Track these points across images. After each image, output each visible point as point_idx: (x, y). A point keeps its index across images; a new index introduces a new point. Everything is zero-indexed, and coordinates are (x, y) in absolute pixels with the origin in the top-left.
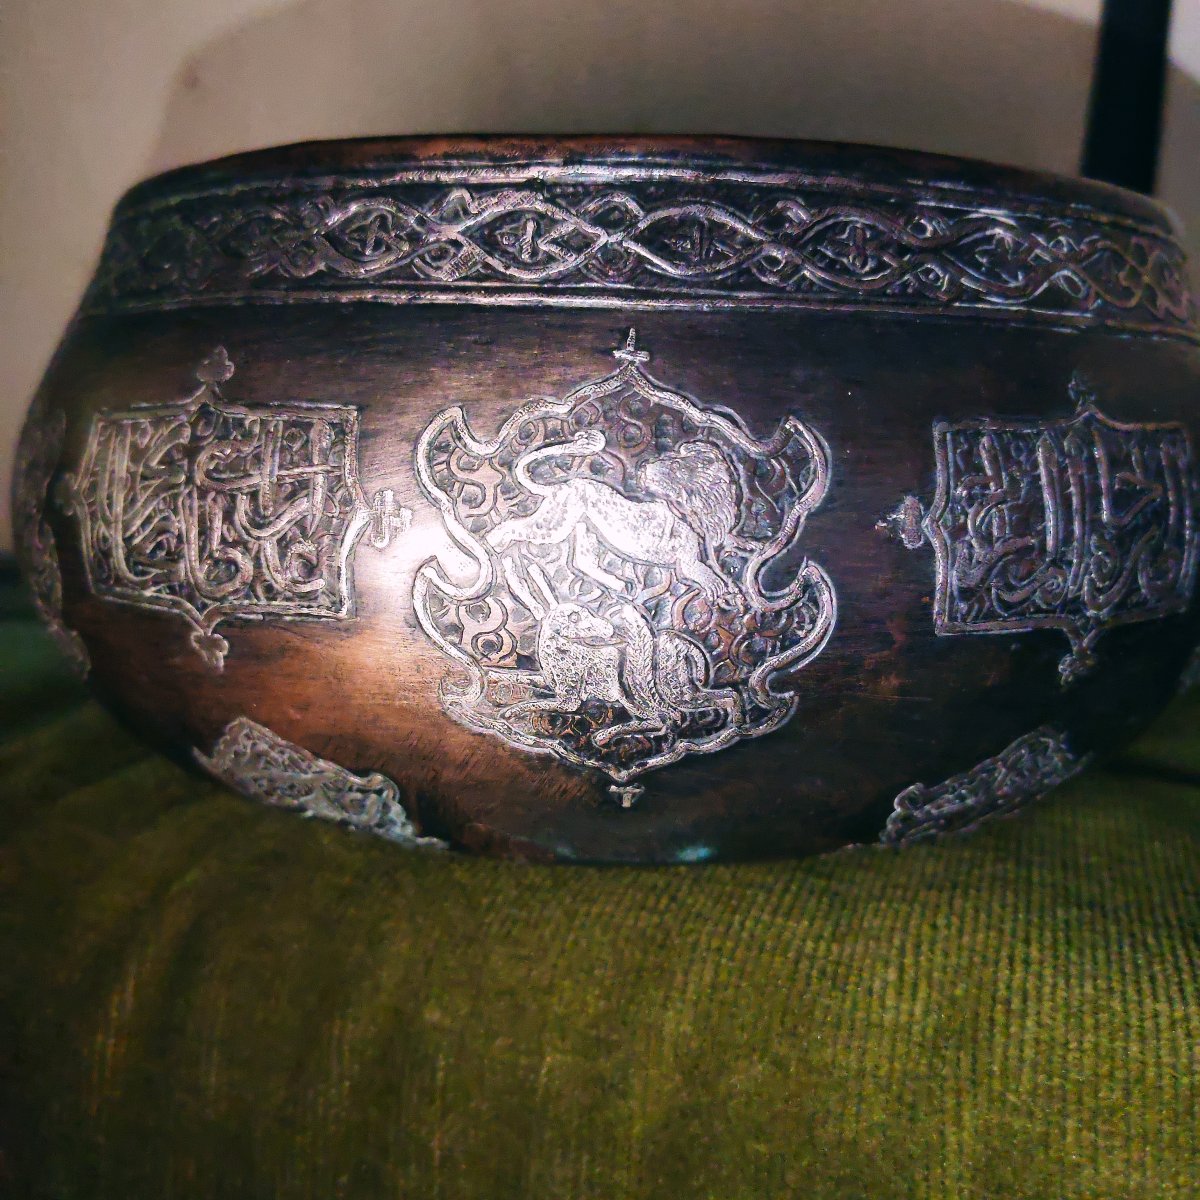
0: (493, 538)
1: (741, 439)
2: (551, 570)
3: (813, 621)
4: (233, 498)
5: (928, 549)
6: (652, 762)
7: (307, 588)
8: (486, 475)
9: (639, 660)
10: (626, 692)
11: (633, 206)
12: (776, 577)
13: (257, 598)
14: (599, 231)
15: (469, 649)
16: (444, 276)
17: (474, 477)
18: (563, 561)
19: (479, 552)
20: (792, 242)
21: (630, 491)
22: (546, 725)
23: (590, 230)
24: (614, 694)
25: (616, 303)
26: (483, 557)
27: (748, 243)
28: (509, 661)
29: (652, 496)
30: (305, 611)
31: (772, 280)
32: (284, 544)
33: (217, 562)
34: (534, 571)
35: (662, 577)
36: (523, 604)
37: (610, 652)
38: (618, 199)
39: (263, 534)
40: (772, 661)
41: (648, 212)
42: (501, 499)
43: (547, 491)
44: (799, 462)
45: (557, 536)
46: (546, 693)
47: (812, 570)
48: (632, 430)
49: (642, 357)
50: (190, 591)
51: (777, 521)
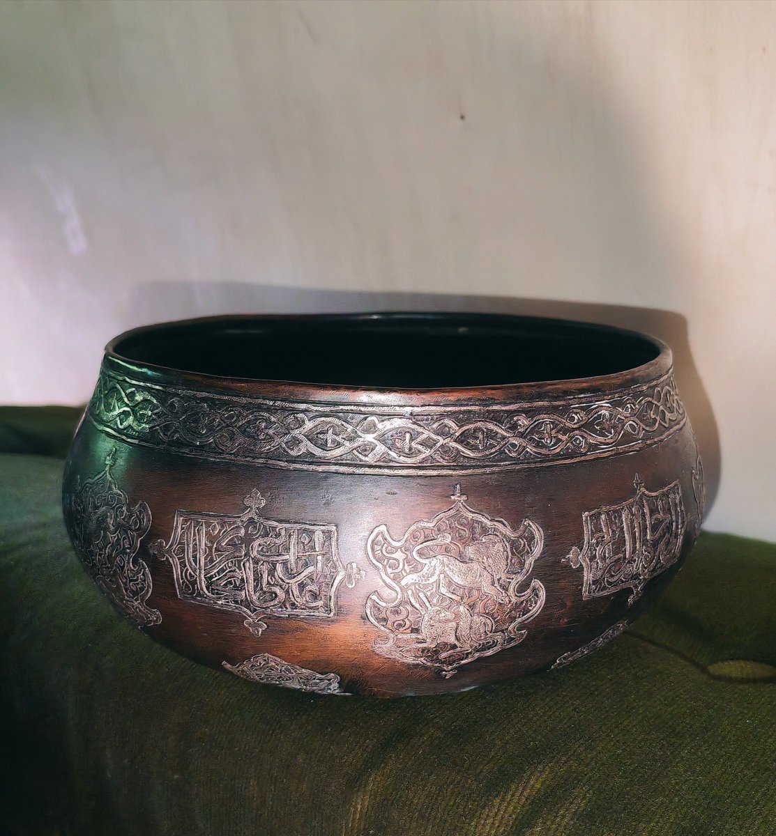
0: (403, 583)
1: (507, 531)
2: (429, 594)
3: (536, 603)
4: (274, 566)
5: (581, 567)
6: (463, 662)
7: (314, 605)
8: (399, 555)
9: (464, 625)
10: (457, 639)
11: (453, 425)
12: (522, 587)
13: (287, 608)
14: (439, 438)
15: (390, 627)
16: (370, 459)
17: (394, 556)
18: (434, 590)
19: (398, 589)
20: (522, 435)
21: (462, 558)
22: (420, 653)
23: (435, 437)
24: (452, 640)
25: (450, 472)
27: (504, 438)
28: (409, 631)
29: (471, 560)
30: (312, 614)
31: (513, 455)
32: (302, 586)
33: (265, 593)
34: (421, 595)
35: (475, 593)
36: (416, 608)
37: (454, 624)
38: (447, 421)
39: (291, 581)
40: (519, 620)
41: (460, 427)
42: (406, 565)
43: (427, 561)
44: (531, 539)
45: (432, 580)
46: (424, 641)
47: (536, 583)
48: (463, 532)
49: (464, 498)
50: (248, 603)
51: (522, 564)
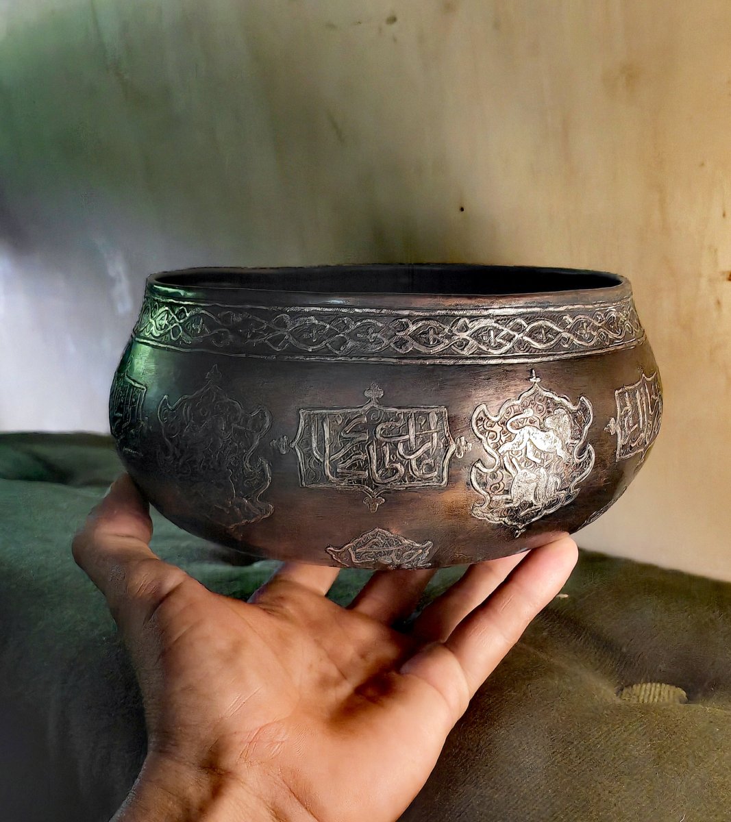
0: (500, 451)
1: (570, 406)
2: (519, 459)
3: (589, 464)
4: (396, 445)
5: (616, 434)
6: (533, 520)
7: (429, 476)
8: (497, 429)
9: (542, 485)
10: (535, 498)
11: (523, 323)
12: (581, 453)
13: (405, 482)
14: (515, 333)
15: (488, 490)
16: (465, 353)
17: (492, 429)
18: (522, 456)
20: (569, 331)
21: (543, 429)
22: (505, 513)
23: (511, 333)
24: (531, 498)
25: (526, 360)
26: (497, 457)
27: (558, 333)
28: (501, 493)
29: (549, 429)
30: (427, 484)
31: (566, 346)
32: (419, 460)
33: (387, 469)
34: (514, 460)
35: (551, 456)
36: (509, 472)
38: (519, 320)
39: (411, 457)
40: (577, 479)
41: (528, 324)
42: (502, 435)
43: (517, 432)
44: (585, 410)
47: (590, 447)
48: (540, 407)
49: (538, 380)
50: (370, 481)
51: (581, 432)
